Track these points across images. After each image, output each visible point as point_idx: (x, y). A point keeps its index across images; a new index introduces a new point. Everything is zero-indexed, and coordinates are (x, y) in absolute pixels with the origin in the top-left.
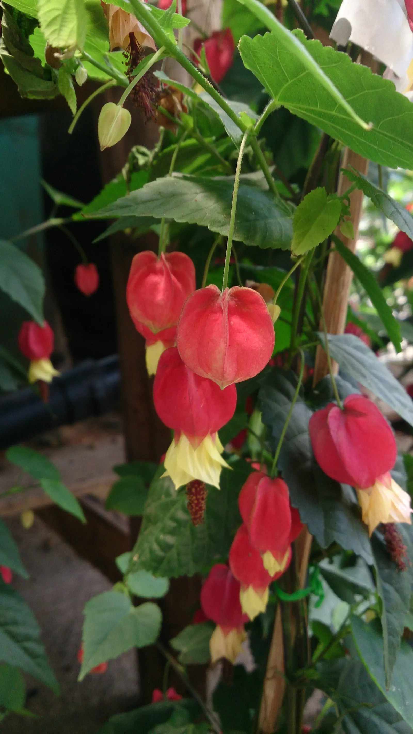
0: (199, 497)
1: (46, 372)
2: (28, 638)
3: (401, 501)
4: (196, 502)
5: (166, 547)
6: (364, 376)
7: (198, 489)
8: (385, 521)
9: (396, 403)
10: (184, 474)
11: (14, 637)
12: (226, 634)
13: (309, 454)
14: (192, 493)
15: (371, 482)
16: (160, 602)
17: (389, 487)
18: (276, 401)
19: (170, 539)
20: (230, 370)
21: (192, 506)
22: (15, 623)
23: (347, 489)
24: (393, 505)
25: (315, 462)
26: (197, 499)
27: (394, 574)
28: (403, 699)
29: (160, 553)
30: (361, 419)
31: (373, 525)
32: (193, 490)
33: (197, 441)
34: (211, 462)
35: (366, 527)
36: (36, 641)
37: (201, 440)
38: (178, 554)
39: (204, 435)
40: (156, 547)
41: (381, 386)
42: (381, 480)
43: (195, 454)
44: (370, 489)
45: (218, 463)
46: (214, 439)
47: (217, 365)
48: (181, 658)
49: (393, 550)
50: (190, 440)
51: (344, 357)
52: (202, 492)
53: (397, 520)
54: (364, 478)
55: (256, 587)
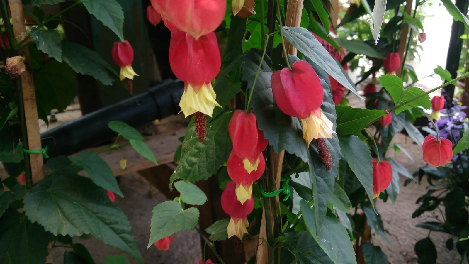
0: (201, 124)
1: (131, 74)
2: (124, 232)
3: (327, 126)
4: (199, 127)
5: (192, 164)
6: (307, 51)
7: (201, 119)
8: (316, 138)
9: (327, 67)
10: (191, 109)
11: (115, 231)
12: (236, 222)
13: (272, 100)
14: (197, 122)
15: (308, 114)
16: (199, 207)
17: (319, 117)
18: (253, 69)
19: (194, 159)
20: (197, 23)
21: (198, 130)
22: (116, 223)
23: (295, 120)
24: (321, 128)
25: (276, 105)
26: (201, 126)
27: (324, 171)
28: (330, 246)
29: (189, 168)
30: (302, 75)
31: (309, 140)
32: (198, 120)
33: (197, 88)
34: (207, 101)
35: (305, 142)
36: (129, 233)
37: (200, 87)
38: (199, 168)
39: (201, 84)
40: (186, 165)
41: (318, 57)
42: (314, 112)
43: (197, 96)
44: (308, 118)
45: (212, 103)
46: (208, 88)
47: (188, 20)
48: (210, 238)
49: (323, 156)
50: (193, 87)
51: (294, 39)
52: (203, 121)
53: (323, 136)
54: (302, 111)
55: (244, 185)
